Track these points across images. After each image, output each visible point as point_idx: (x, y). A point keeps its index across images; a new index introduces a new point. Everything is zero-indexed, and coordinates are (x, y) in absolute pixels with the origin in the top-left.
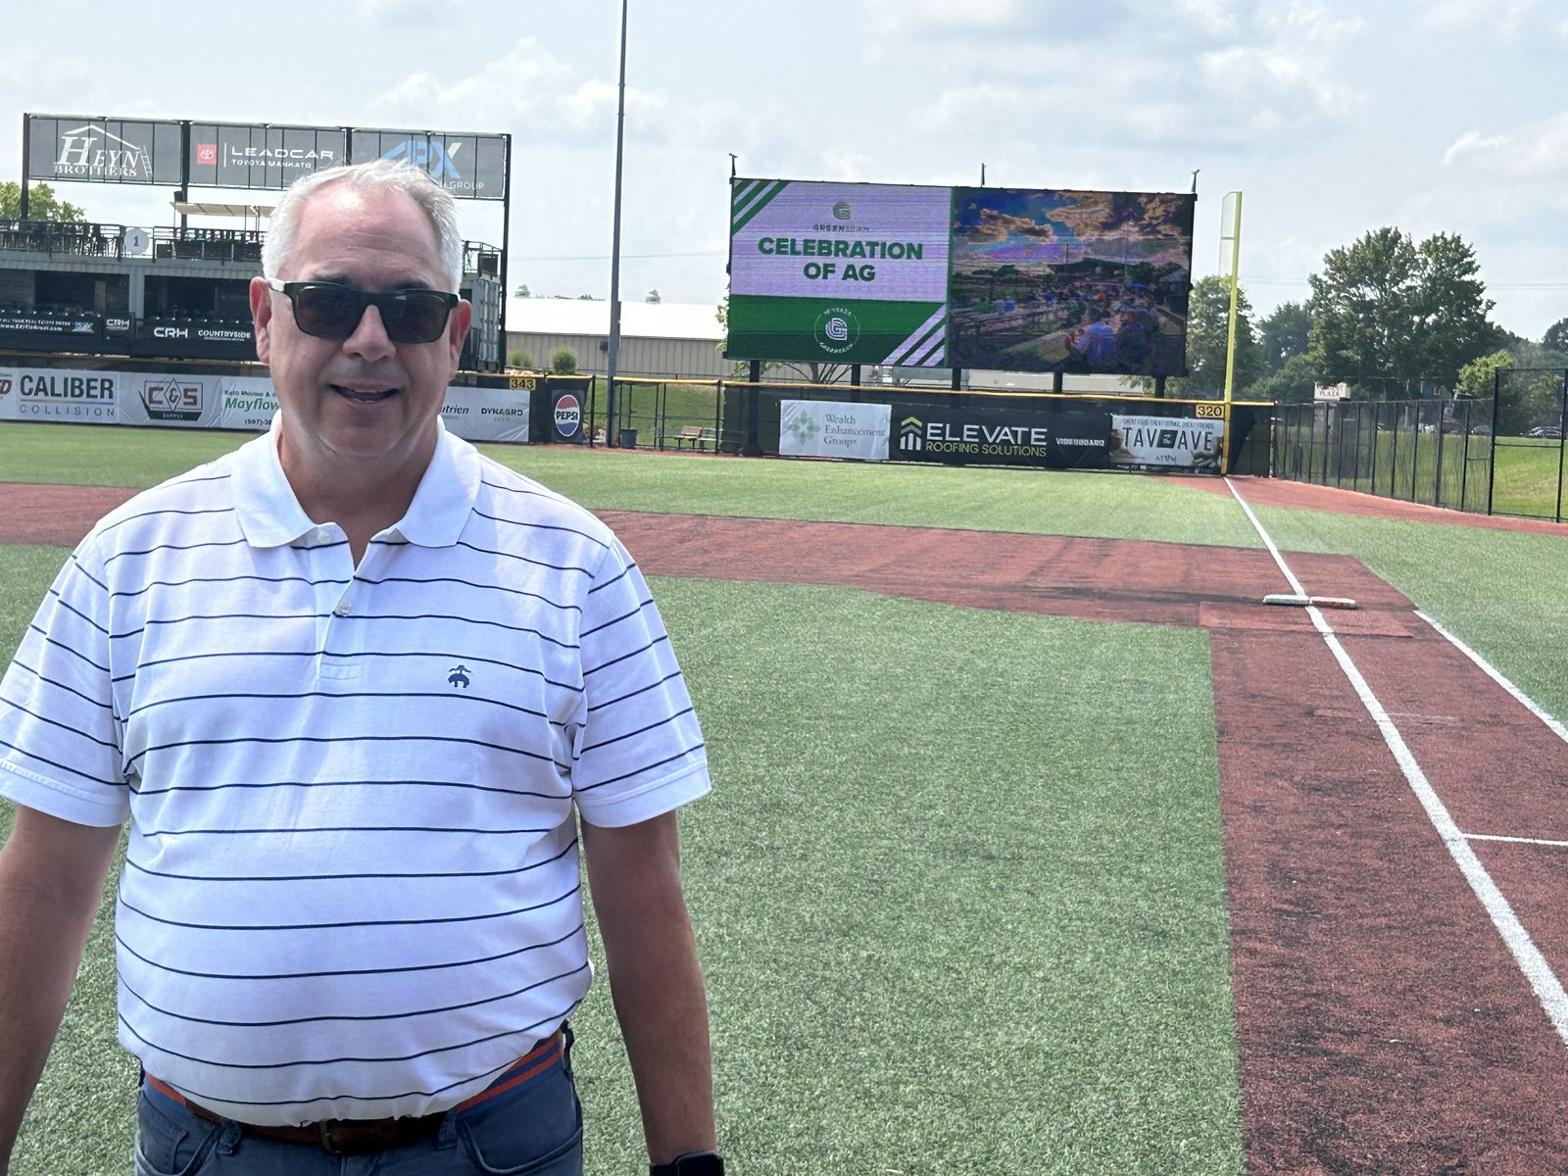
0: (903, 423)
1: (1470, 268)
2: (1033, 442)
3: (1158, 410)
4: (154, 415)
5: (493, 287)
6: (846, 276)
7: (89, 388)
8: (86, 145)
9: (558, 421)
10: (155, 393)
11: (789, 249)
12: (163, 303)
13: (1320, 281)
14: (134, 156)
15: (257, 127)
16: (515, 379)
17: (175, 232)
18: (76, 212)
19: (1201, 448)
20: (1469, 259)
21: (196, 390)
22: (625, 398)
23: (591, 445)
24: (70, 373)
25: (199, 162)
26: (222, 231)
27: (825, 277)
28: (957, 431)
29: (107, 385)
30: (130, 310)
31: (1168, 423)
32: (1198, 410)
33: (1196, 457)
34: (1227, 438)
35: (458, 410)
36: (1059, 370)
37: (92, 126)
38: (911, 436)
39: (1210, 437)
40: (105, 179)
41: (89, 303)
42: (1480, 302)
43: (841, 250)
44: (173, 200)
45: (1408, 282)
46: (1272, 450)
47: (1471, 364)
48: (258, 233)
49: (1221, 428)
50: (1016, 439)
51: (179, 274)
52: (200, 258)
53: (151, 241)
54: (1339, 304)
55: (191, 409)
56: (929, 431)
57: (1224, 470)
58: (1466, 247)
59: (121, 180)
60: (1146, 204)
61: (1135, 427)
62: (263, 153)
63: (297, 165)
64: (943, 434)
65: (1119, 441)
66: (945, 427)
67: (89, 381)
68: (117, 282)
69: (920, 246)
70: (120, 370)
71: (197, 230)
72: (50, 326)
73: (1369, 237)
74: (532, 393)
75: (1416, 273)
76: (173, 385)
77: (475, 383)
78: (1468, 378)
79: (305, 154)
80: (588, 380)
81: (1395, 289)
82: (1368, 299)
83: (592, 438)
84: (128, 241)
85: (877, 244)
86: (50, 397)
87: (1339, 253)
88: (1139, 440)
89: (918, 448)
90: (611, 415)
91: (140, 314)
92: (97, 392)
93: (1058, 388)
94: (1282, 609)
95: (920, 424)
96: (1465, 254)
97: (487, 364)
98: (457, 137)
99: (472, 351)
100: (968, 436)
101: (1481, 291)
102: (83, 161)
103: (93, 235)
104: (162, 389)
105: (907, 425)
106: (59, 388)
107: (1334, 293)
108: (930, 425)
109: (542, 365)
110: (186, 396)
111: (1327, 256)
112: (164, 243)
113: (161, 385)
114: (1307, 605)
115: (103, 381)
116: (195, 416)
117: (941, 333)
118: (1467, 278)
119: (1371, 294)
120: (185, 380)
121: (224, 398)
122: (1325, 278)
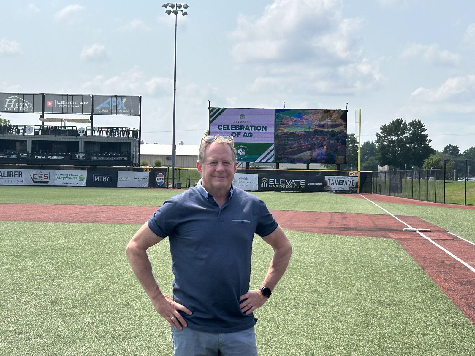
0: (262, 179)
1: (424, 130)
2: (301, 184)
3: (338, 174)
4: (35, 182)
5: (137, 141)
6: (244, 136)
7: (15, 174)
8: (13, 102)
9: (158, 181)
10: (35, 175)
11: (227, 128)
12: (37, 148)
13: (379, 135)
14: (27, 104)
15: (65, 95)
16: (144, 169)
17: (41, 127)
18: (7, 121)
19: (351, 185)
20: (423, 127)
21: (48, 174)
22: (178, 174)
23: (168, 188)
24: (10, 170)
25: (47, 106)
26: (55, 126)
27: (238, 136)
28: (278, 182)
29: (20, 173)
30: (27, 151)
31: (341, 178)
32: (350, 174)
33: (350, 188)
34: (359, 182)
35: (127, 179)
36: (308, 162)
37: (15, 96)
38: (265, 183)
39: (354, 182)
40: (19, 112)
41: (14, 149)
42: (427, 140)
43: (242, 128)
44: (40, 118)
45: (405, 135)
46: (372, 185)
47: (428, 159)
48: (66, 127)
49: (357, 179)
50: (296, 184)
51: (42, 139)
52: (48, 134)
53: (34, 130)
54: (385, 141)
55: (46, 180)
56: (270, 182)
57: (358, 192)
58: (422, 124)
59: (24, 112)
60: (333, 113)
61: (331, 180)
62: (67, 103)
63: (77, 106)
64: (274, 183)
65: (327, 183)
66: (275, 180)
67: (15, 172)
68: (23, 142)
69: (266, 127)
70: (24, 169)
71: (47, 126)
72: (3, 156)
73: (393, 121)
74: (149, 172)
75: (408, 132)
76: (41, 173)
77: (132, 170)
78: (427, 163)
79: (79, 103)
80: (167, 168)
81: (401, 137)
82: (393, 140)
83: (168, 186)
84: (27, 130)
85: (253, 126)
86: (3, 178)
87: (385, 127)
88: (333, 183)
89: (267, 187)
90: (173, 179)
91: (30, 152)
92: (18, 176)
93: (308, 168)
94: (410, 232)
95: (267, 179)
96: (422, 126)
97: (135, 164)
98: (125, 97)
99: (131, 161)
100: (282, 183)
101: (427, 137)
102: (12, 106)
103: (16, 128)
104: (37, 174)
105: (263, 180)
106: (6, 175)
107: (383, 138)
108: (270, 180)
109: (151, 165)
110: (45, 176)
111: (381, 127)
112: (38, 130)
113: (37, 173)
114: (417, 231)
115: (19, 172)
116: (47, 182)
117: (273, 152)
118: (423, 133)
119: (394, 138)
120: (44, 171)
121: (56, 176)
122: (381, 134)
